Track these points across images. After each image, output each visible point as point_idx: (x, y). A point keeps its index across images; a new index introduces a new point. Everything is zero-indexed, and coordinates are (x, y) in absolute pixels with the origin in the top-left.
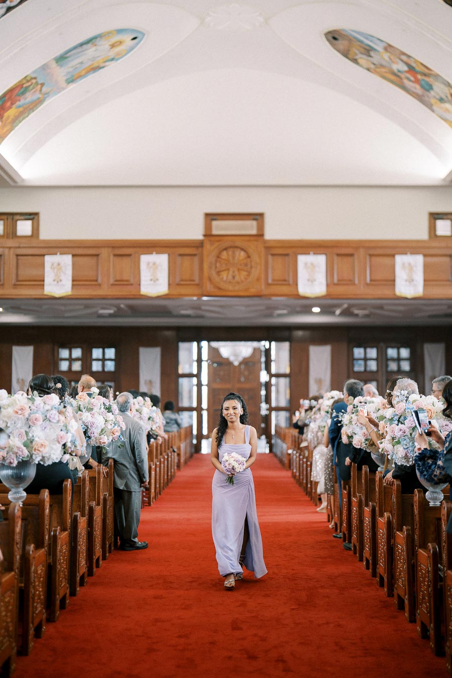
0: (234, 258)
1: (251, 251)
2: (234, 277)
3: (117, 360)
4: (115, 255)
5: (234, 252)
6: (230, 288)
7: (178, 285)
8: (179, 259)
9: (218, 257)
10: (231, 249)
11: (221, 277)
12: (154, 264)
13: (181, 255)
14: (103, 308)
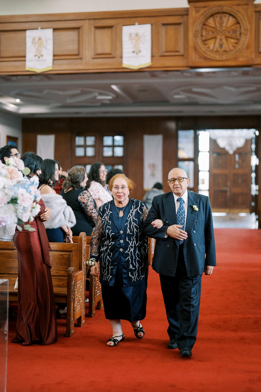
0: (221, 24)
1: (239, 16)
2: (221, 46)
3: (125, 146)
4: (97, 28)
5: (221, 18)
6: (217, 57)
7: (161, 56)
8: (163, 29)
9: (204, 24)
10: (219, 16)
11: (207, 46)
12: (137, 35)
13: (164, 25)
14: (100, 94)
